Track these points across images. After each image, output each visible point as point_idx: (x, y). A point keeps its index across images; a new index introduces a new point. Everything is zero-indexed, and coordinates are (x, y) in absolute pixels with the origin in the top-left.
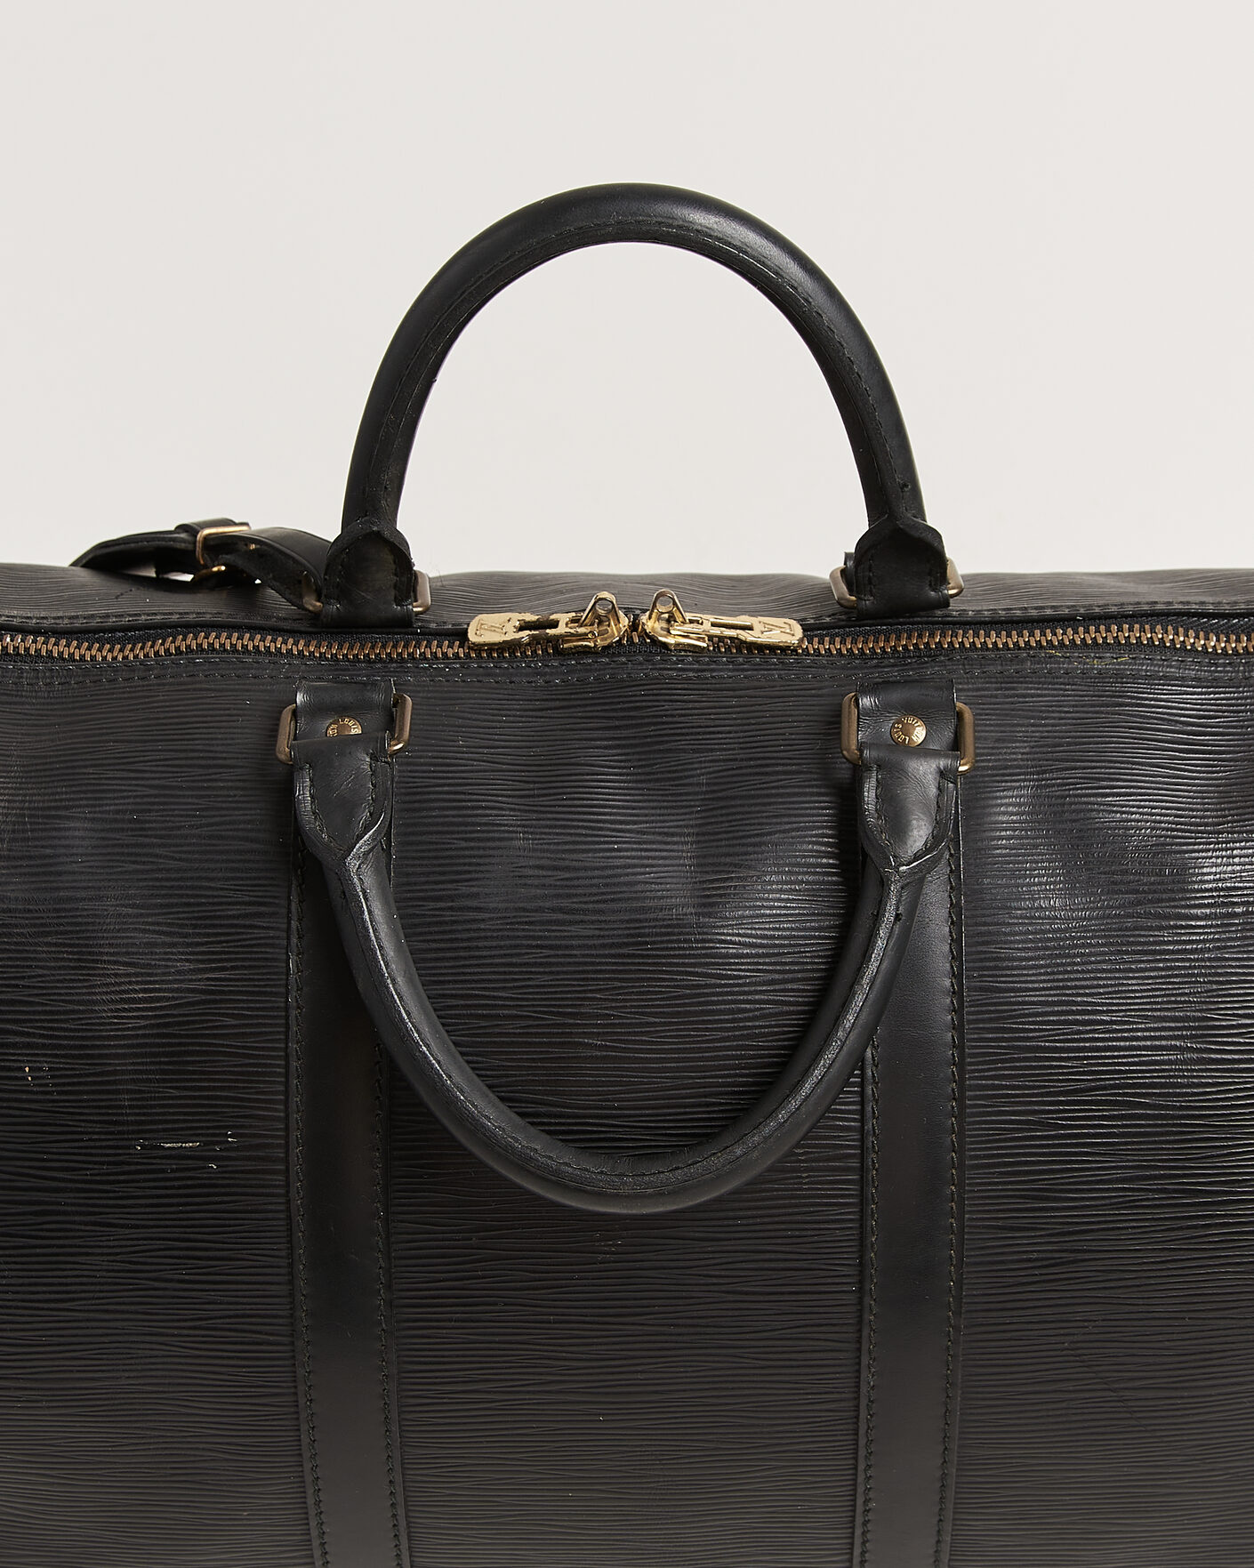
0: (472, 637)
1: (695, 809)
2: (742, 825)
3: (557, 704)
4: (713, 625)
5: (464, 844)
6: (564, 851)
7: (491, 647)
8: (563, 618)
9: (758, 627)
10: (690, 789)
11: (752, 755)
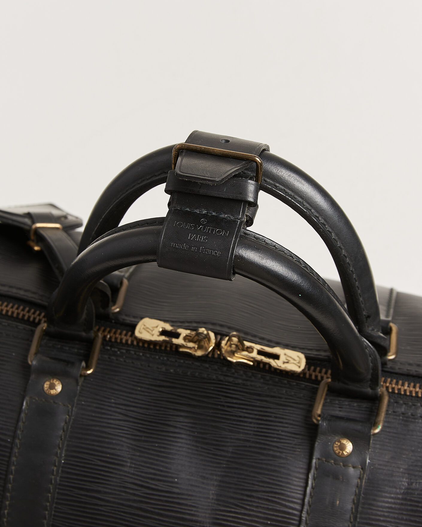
0: (137, 334)
1: (222, 466)
2: (243, 482)
3: (168, 384)
4: (260, 353)
5: (99, 463)
6: (149, 478)
7: (144, 342)
8: (184, 332)
9: (283, 358)
10: (223, 453)
11: (258, 441)
